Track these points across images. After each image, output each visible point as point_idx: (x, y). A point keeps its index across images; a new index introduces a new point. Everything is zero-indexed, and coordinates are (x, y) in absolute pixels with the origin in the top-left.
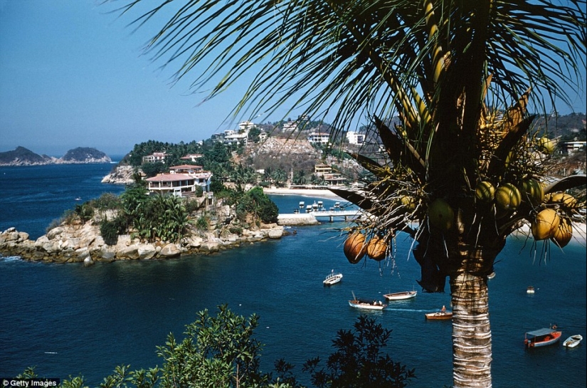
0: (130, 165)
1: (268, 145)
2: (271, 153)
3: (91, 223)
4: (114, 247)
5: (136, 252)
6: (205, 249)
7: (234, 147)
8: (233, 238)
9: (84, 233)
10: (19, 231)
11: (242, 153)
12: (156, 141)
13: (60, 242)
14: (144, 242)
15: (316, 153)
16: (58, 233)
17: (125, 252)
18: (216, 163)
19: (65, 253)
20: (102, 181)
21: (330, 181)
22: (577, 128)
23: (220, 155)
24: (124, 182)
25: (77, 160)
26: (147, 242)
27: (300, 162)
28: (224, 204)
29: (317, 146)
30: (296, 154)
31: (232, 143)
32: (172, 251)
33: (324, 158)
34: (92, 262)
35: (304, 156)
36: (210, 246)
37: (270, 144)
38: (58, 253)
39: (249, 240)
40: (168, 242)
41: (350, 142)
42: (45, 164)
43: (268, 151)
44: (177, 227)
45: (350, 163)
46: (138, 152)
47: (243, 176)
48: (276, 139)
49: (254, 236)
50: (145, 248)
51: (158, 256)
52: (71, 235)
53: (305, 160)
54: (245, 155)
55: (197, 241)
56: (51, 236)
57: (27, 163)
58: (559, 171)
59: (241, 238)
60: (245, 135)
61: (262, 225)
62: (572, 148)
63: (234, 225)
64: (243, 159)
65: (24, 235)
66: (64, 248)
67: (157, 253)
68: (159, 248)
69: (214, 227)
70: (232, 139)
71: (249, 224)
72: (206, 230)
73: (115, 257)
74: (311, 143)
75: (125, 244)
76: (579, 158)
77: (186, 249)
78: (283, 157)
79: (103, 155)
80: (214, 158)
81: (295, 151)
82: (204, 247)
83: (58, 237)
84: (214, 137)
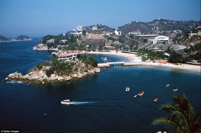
0: (43, 43)
1: (89, 36)
2: (90, 39)
3: (42, 70)
4: (50, 78)
5: (57, 79)
6: (78, 78)
7: (77, 37)
8: (86, 73)
9: (40, 74)
10: (19, 73)
11: (80, 39)
12: (50, 35)
13: (33, 77)
14: (59, 76)
15: (105, 39)
16: (32, 74)
17: (54, 79)
18: (72, 43)
19: (35, 80)
20: (33, 49)
21: (110, 49)
22: (192, 26)
23: (73, 40)
24: (41, 50)
25: (21, 40)
26: (60, 76)
27: (100, 42)
28: (82, 62)
29: (106, 36)
30: (98, 39)
31: (77, 36)
32: (68, 79)
33: (108, 41)
34: (44, 83)
35: (101, 40)
36: (79, 77)
37: (90, 36)
38: (33, 80)
39: (90, 74)
40: (66, 76)
41: (116, 34)
42: (10, 41)
43: (89, 38)
44: (69, 71)
45: (117, 42)
46: (45, 39)
47: (82, 48)
48: (91, 34)
49: (91, 72)
50: (60, 78)
51: (64, 81)
52: (37, 74)
53: (102, 41)
54: (81, 40)
55: (75, 75)
56: (30, 75)
57: (4, 41)
58: (186, 44)
59: (88, 73)
60: (81, 33)
61: (93, 68)
62: (190, 36)
63: (85, 69)
64: (81, 41)
65: (20, 74)
66: (35, 79)
67: (64, 80)
68: (64, 78)
69: (80, 70)
70: (77, 34)
71: (90, 68)
72: (78, 71)
73: (51, 81)
74: (103, 35)
75: (53, 77)
76: (193, 39)
77: (72, 78)
78: (94, 41)
79: (29, 38)
80: (71, 41)
81: (98, 38)
82: (77, 77)
83: (32, 75)
84: (69, 32)
